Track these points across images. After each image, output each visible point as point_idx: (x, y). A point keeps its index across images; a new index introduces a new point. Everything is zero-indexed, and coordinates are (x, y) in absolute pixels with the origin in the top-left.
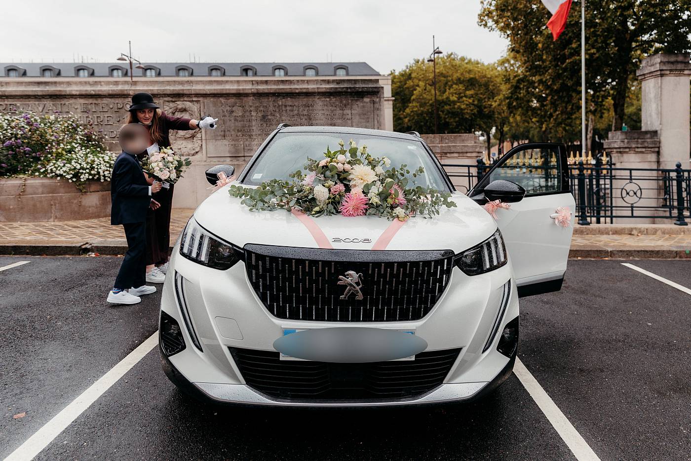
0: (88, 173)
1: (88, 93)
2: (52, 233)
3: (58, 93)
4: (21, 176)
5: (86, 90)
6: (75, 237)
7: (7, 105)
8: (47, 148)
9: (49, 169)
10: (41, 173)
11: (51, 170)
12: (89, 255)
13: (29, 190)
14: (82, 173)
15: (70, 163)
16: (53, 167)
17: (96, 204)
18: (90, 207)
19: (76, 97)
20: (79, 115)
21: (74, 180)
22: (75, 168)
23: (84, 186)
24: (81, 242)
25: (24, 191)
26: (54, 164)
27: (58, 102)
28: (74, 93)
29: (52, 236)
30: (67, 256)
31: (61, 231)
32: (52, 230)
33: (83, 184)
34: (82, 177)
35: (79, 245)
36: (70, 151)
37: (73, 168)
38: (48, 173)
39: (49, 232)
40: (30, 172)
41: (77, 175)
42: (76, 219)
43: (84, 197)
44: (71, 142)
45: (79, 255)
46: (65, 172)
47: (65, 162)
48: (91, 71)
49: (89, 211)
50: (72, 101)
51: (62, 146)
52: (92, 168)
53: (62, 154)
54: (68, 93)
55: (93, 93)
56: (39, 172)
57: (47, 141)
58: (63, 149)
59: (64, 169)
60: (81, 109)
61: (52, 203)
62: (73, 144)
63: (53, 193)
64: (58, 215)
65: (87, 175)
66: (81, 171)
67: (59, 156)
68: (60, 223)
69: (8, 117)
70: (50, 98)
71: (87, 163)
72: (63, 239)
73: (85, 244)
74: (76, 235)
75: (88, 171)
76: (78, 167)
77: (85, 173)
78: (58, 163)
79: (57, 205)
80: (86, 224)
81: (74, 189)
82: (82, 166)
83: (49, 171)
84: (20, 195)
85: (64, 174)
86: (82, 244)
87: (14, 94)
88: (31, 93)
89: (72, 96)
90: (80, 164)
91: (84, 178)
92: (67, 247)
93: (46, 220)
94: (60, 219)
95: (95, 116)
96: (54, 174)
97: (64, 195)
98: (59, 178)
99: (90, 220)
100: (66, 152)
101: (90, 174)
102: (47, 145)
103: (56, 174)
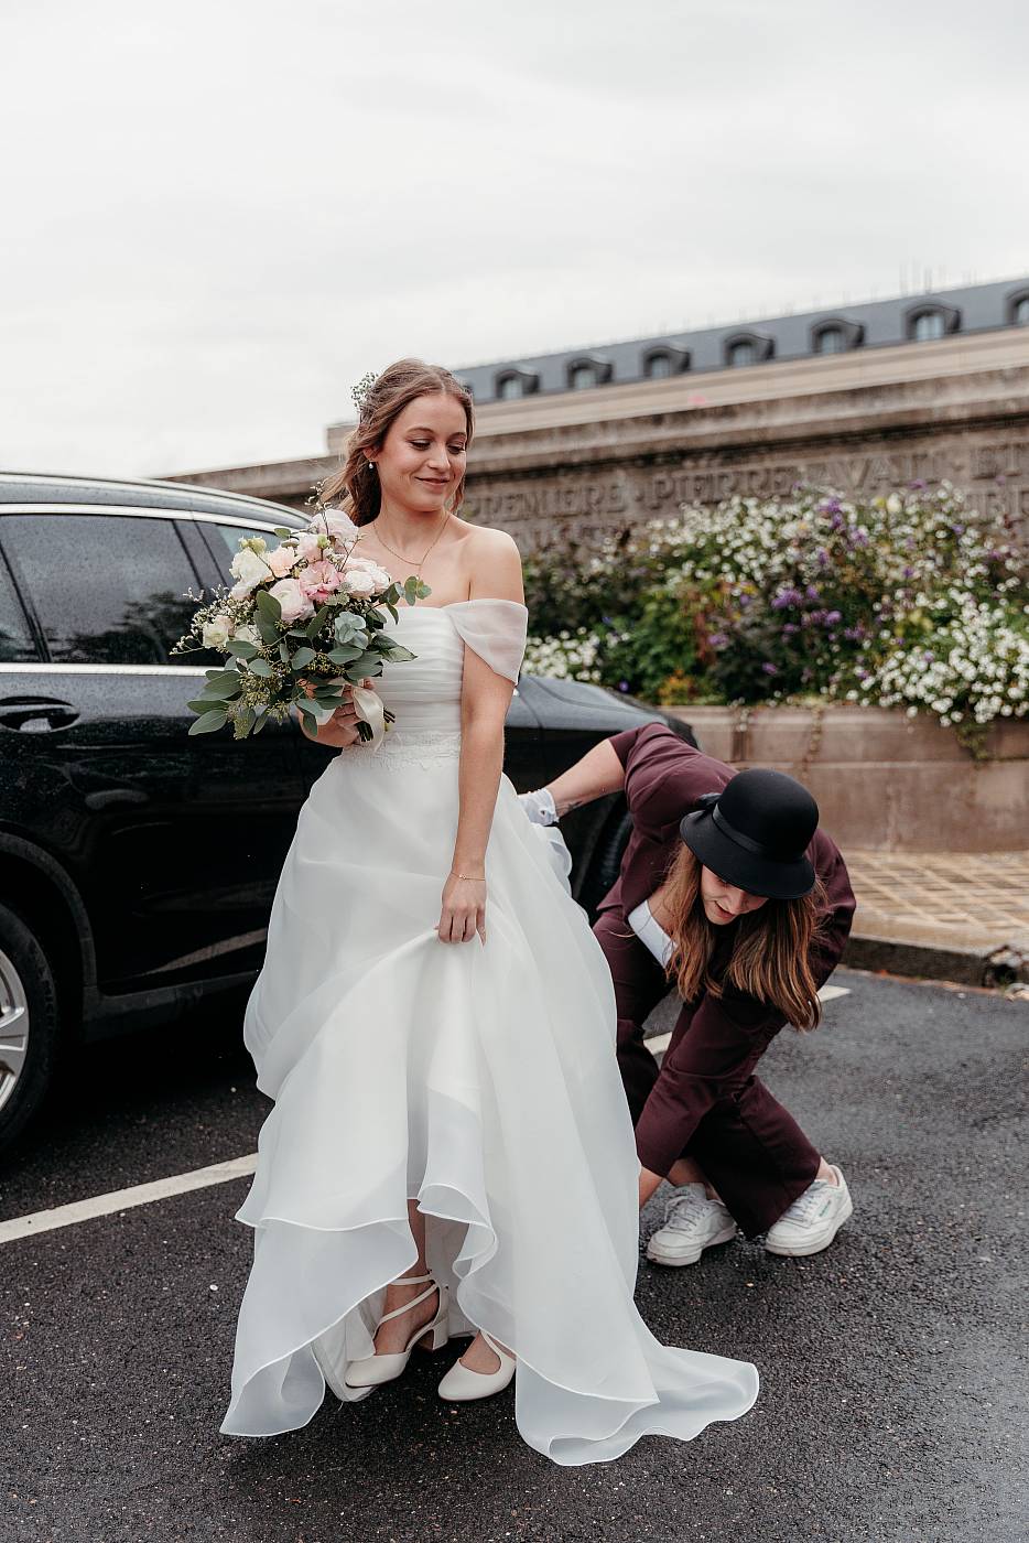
0: (999, 694)
1: (997, 410)
2: (896, 896)
3: (906, 420)
4: (811, 701)
5: (992, 402)
6: (964, 921)
7: (768, 471)
8: (877, 607)
9: (887, 678)
10: (863, 694)
11: (893, 682)
12: (1015, 991)
13: (830, 747)
14: (981, 694)
15: (945, 660)
16: (896, 673)
17: (1018, 805)
18: (996, 811)
19: (960, 427)
20: (968, 490)
21: (957, 716)
22: (960, 677)
23: (982, 737)
24: (988, 942)
25: (815, 752)
26: (901, 663)
27: (907, 451)
28: (954, 414)
29: (896, 908)
30: (951, 986)
31: (920, 891)
32: (893, 883)
33: (981, 732)
34: (980, 707)
35: (981, 951)
36: (944, 620)
37: (953, 675)
38: (884, 695)
39: (886, 890)
40: (833, 689)
41: (963, 703)
42: (955, 849)
43: (981, 773)
44: (945, 589)
45: (984, 985)
46: (930, 690)
47: (930, 654)
48: (951, 316)
49: (994, 823)
50: (947, 443)
51: (922, 600)
52: (1012, 679)
53: (920, 628)
54: (936, 417)
55: (1013, 408)
56: (858, 689)
57: (880, 584)
58: (926, 612)
59: (929, 680)
60: (973, 469)
61: (890, 790)
62: (953, 593)
63: (892, 758)
64: (905, 831)
65: (996, 701)
66: (977, 687)
67: (912, 636)
68: (911, 861)
69: (771, 511)
70: (885, 437)
71: (997, 660)
72: (931, 921)
73: (1000, 951)
74: (971, 913)
75: (998, 687)
76: (970, 673)
77: (990, 697)
78: (911, 659)
79: (904, 799)
80: (989, 869)
81: (953, 748)
82: (981, 669)
83: (886, 687)
84: (805, 761)
85: (929, 698)
86: (991, 948)
87: (788, 434)
88: (831, 429)
89: (948, 427)
90: (976, 664)
91: (985, 710)
92: (947, 954)
93: (872, 847)
94: (911, 844)
95: (1016, 489)
96: (898, 697)
97: (923, 768)
98: (912, 711)
99: (996, 856)
100: (934, 620)
101: (1005, 699)
102: (878, 599)
103: (905, 698)
